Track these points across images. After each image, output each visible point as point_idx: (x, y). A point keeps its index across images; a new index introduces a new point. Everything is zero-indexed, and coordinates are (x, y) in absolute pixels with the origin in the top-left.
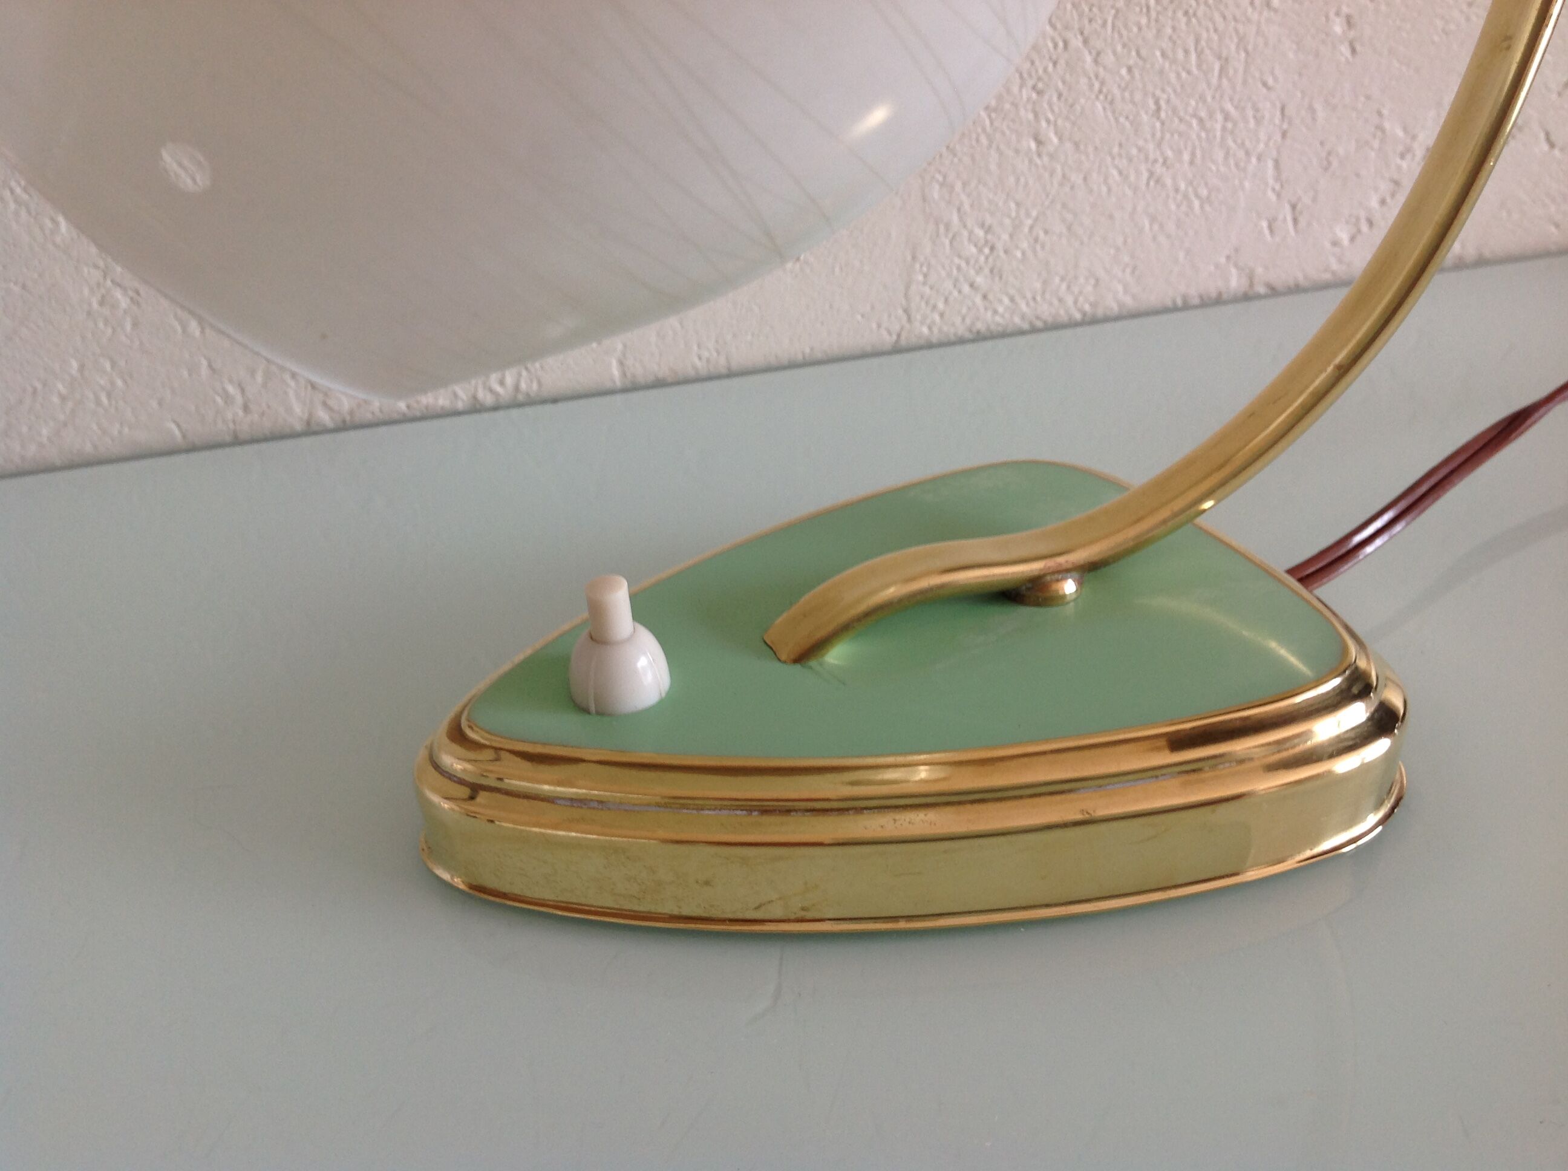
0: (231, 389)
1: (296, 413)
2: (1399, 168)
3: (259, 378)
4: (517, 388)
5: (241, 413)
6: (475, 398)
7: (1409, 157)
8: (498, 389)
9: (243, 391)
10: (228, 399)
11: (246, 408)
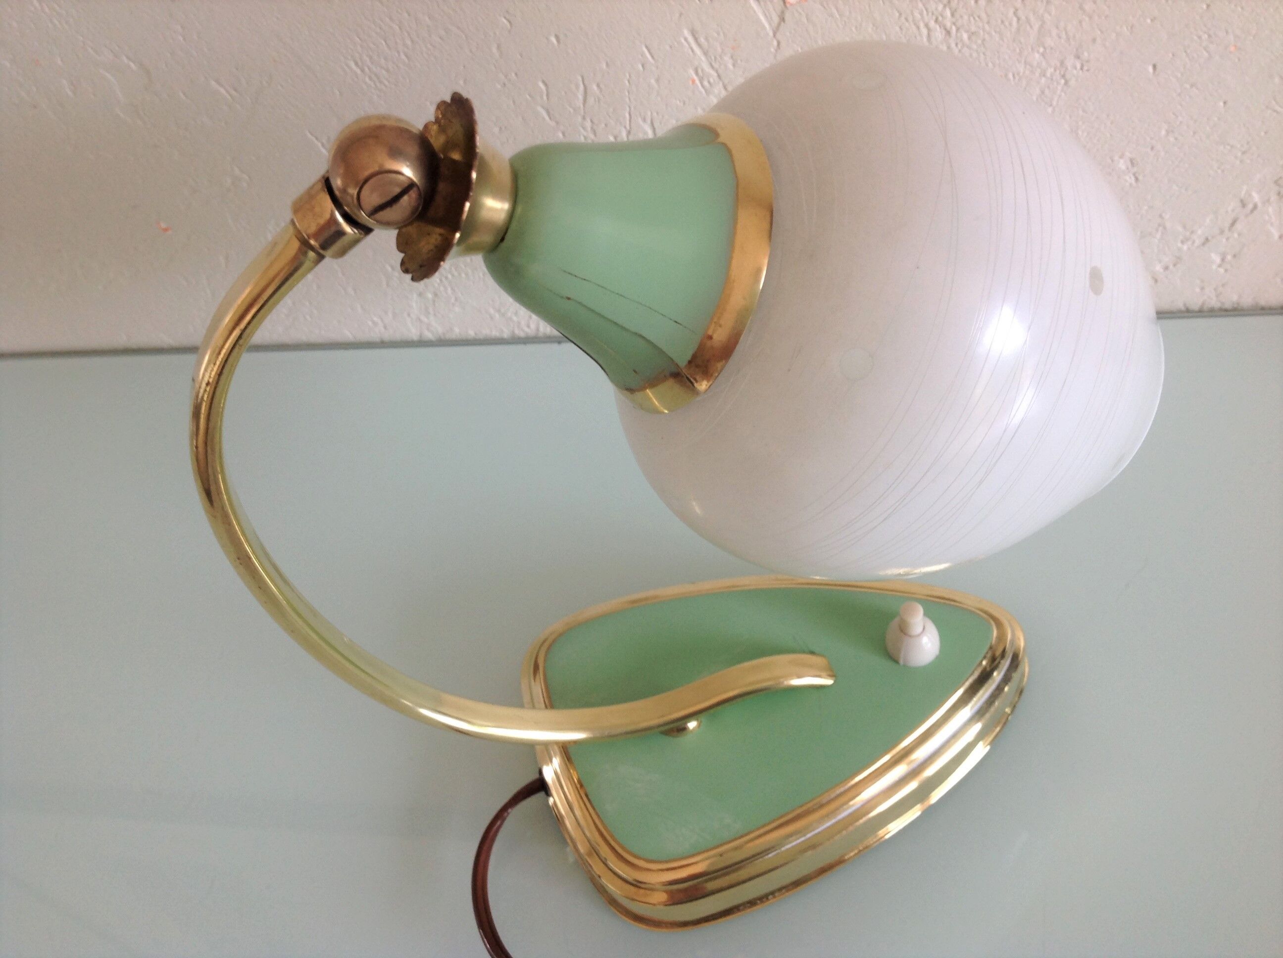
0: (375, 319)
1: (413, 333)
2: (1179, 249)
3: (390, 315)
4: (538, 330)
5: (383, 329)
6: (513, 332)
7: (1190, 243)
8: (526, 329)
9: (382, 320)
10: (374, 323)
11: (385, 327)
